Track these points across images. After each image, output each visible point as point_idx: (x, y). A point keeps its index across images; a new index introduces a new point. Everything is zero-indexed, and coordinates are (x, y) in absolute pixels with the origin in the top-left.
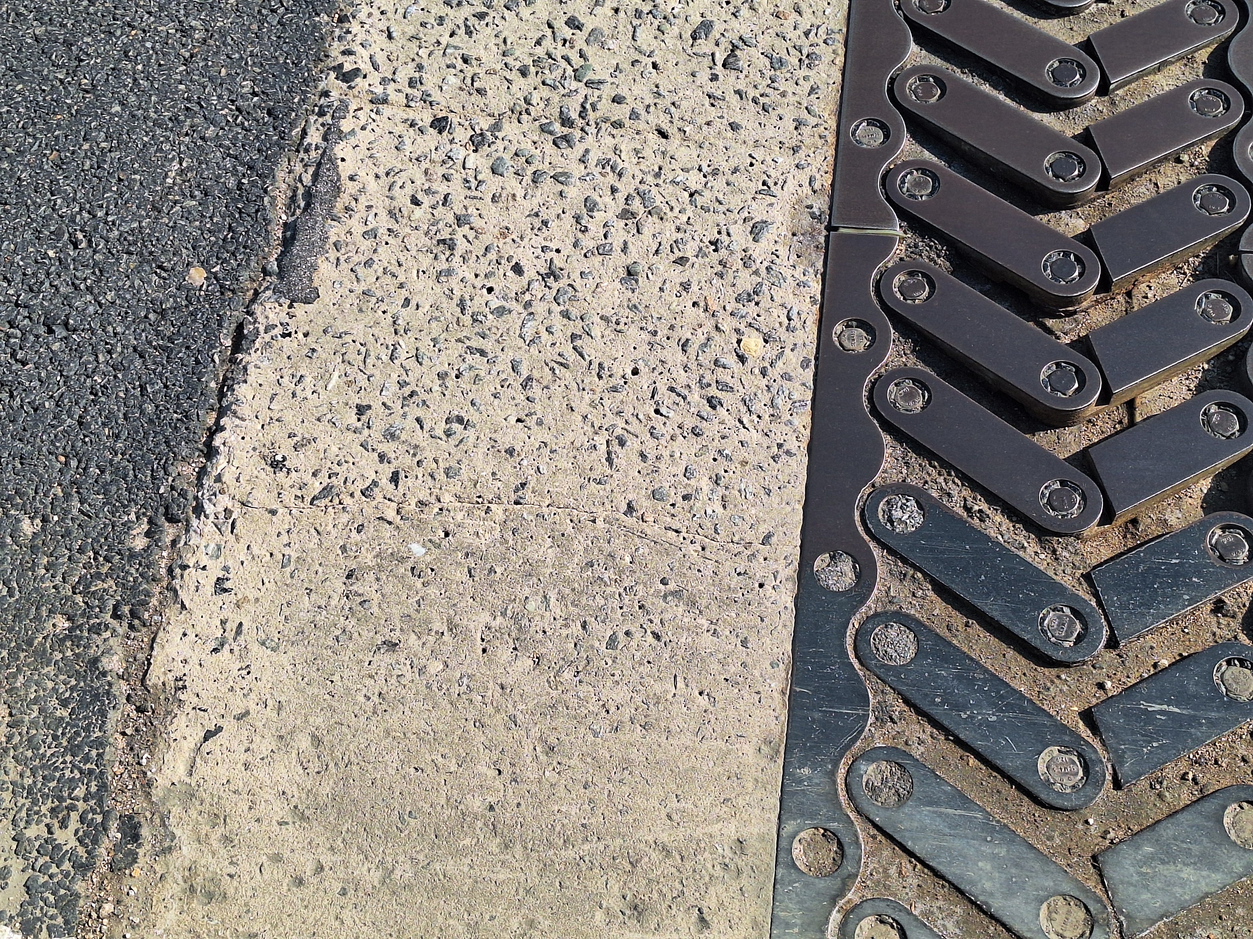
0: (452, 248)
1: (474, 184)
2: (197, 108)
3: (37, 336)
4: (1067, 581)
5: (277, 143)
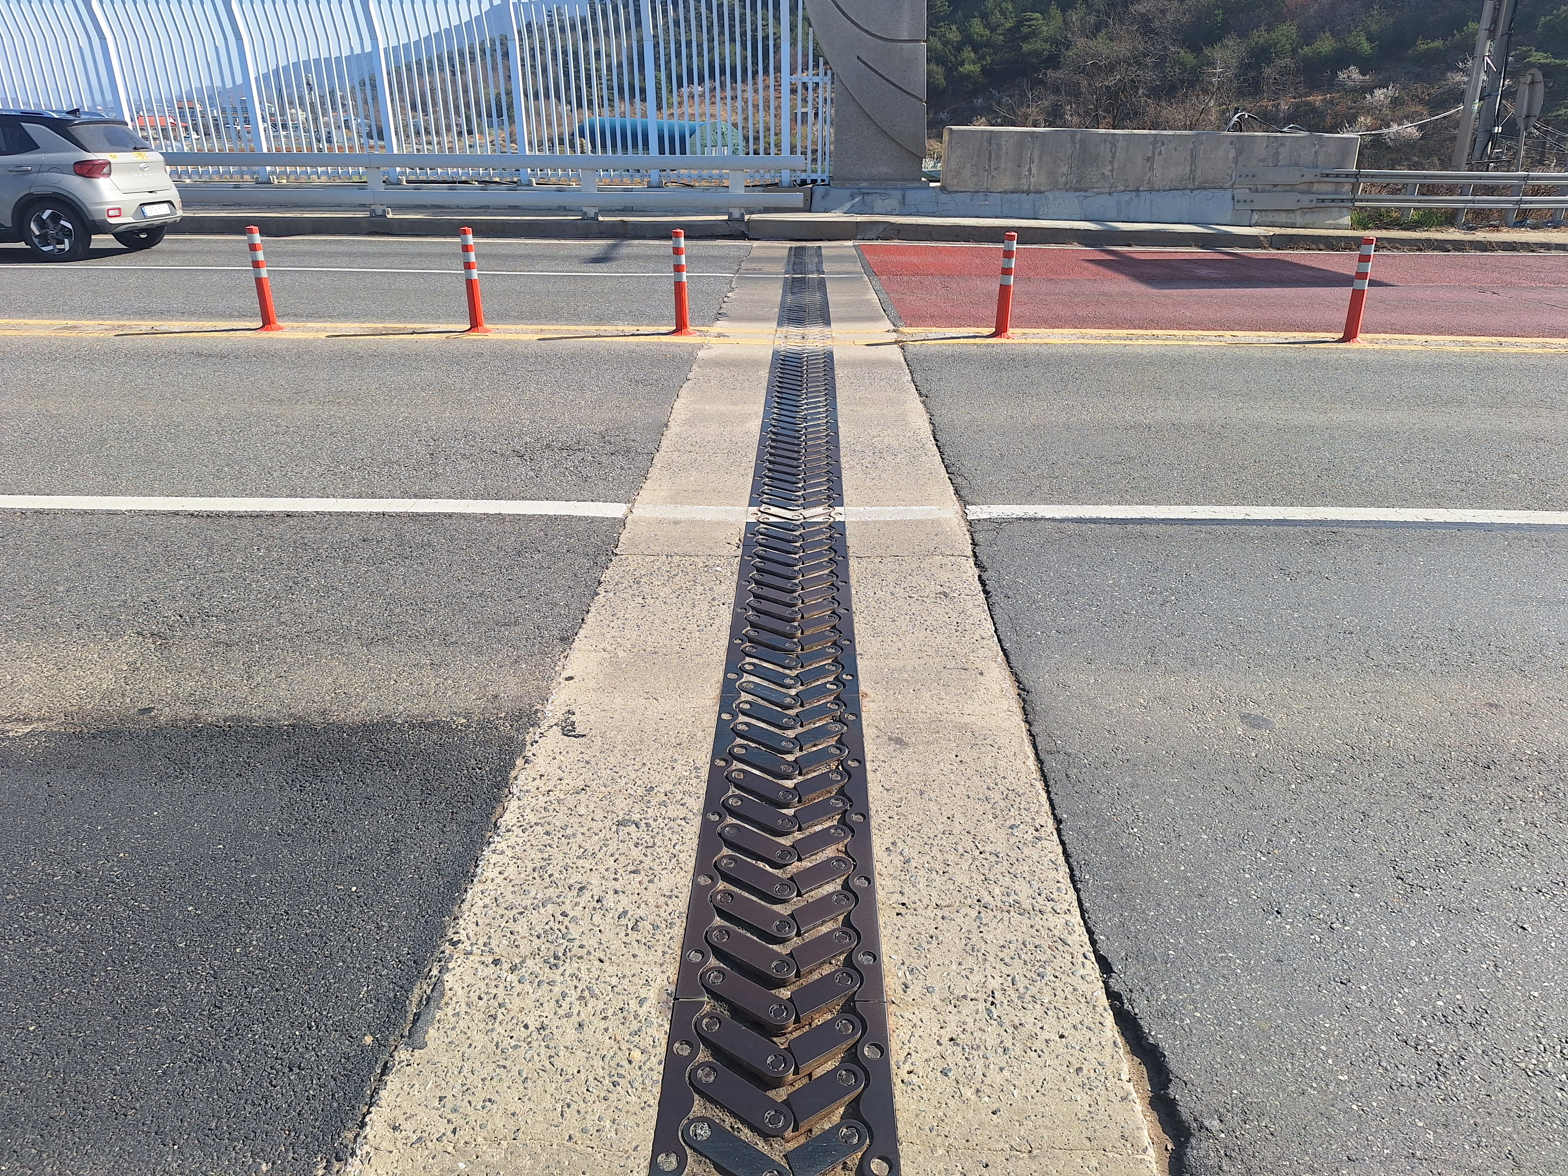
0: (495, 1019)
1: (509, 988)
2: (380, 962)
3: (284, 1073)
4: (777, 1158)
5: (416, 976)
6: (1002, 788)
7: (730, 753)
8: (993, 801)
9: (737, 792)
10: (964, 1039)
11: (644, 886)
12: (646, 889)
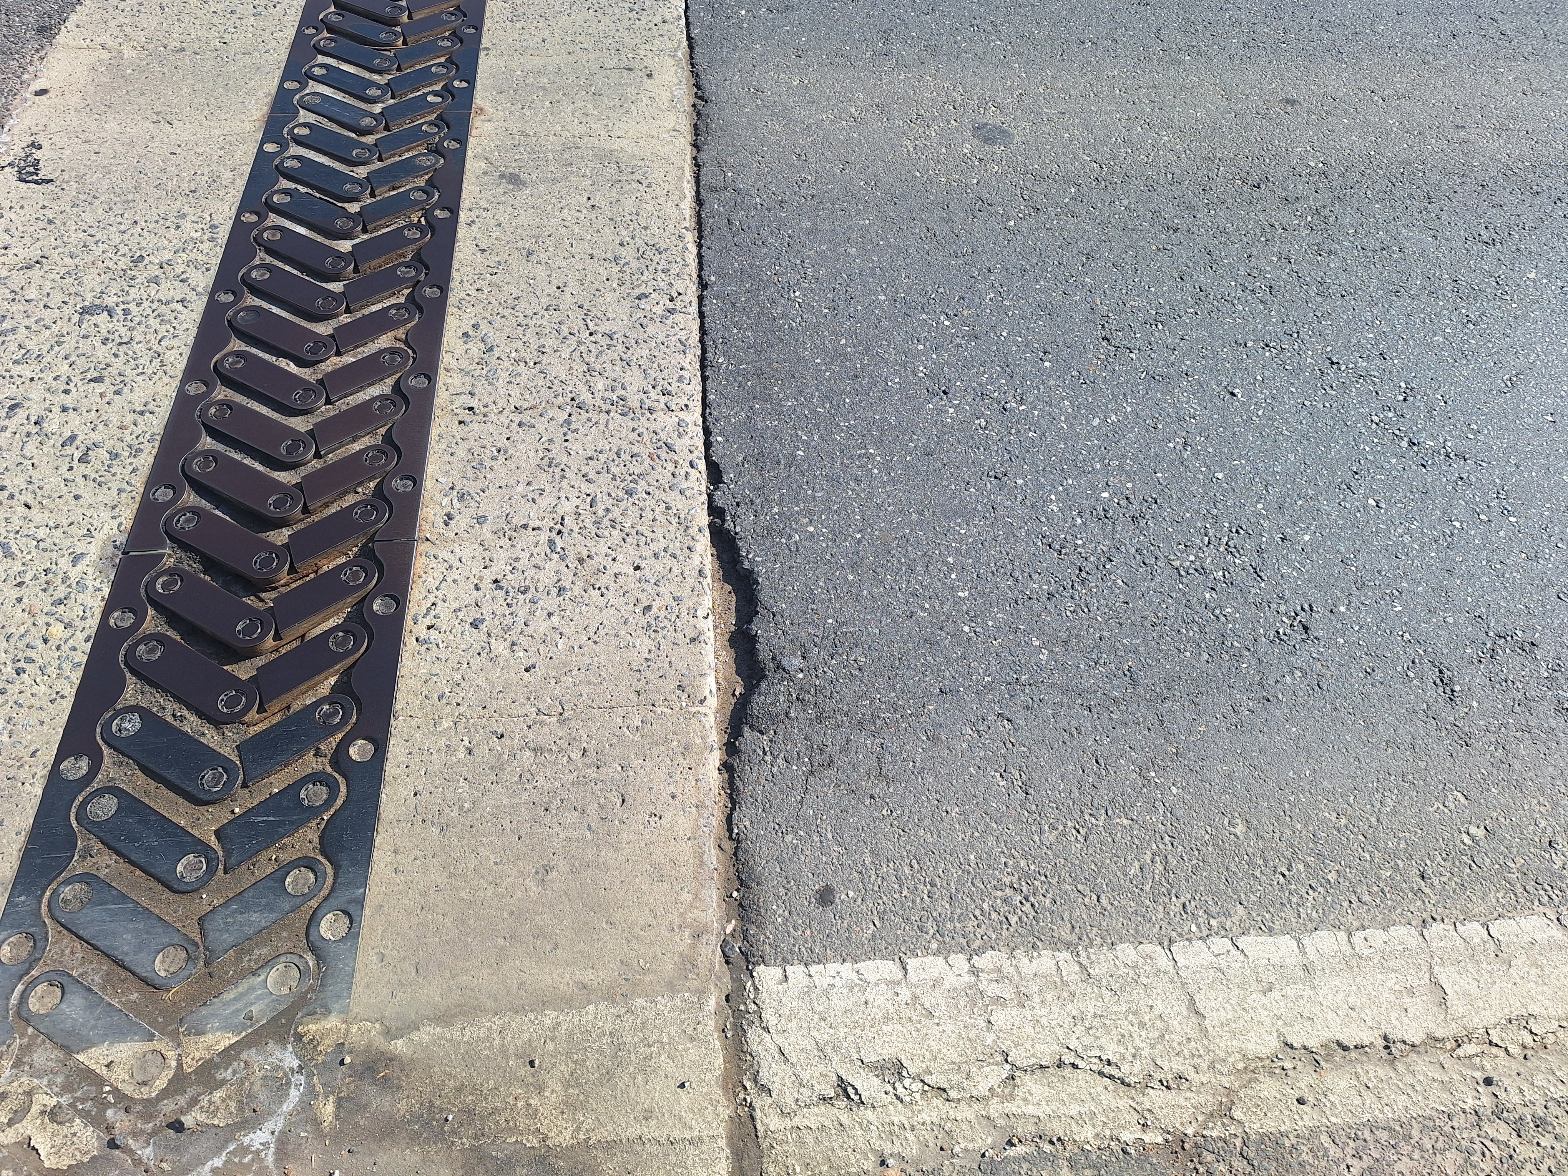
4: (226, 750)
6: (639, 242)
7: (266, 203)
8: (622, 262)
9: (269, 260)
10: (513, 580)
11: (107, 399)
12: (109, 403)
